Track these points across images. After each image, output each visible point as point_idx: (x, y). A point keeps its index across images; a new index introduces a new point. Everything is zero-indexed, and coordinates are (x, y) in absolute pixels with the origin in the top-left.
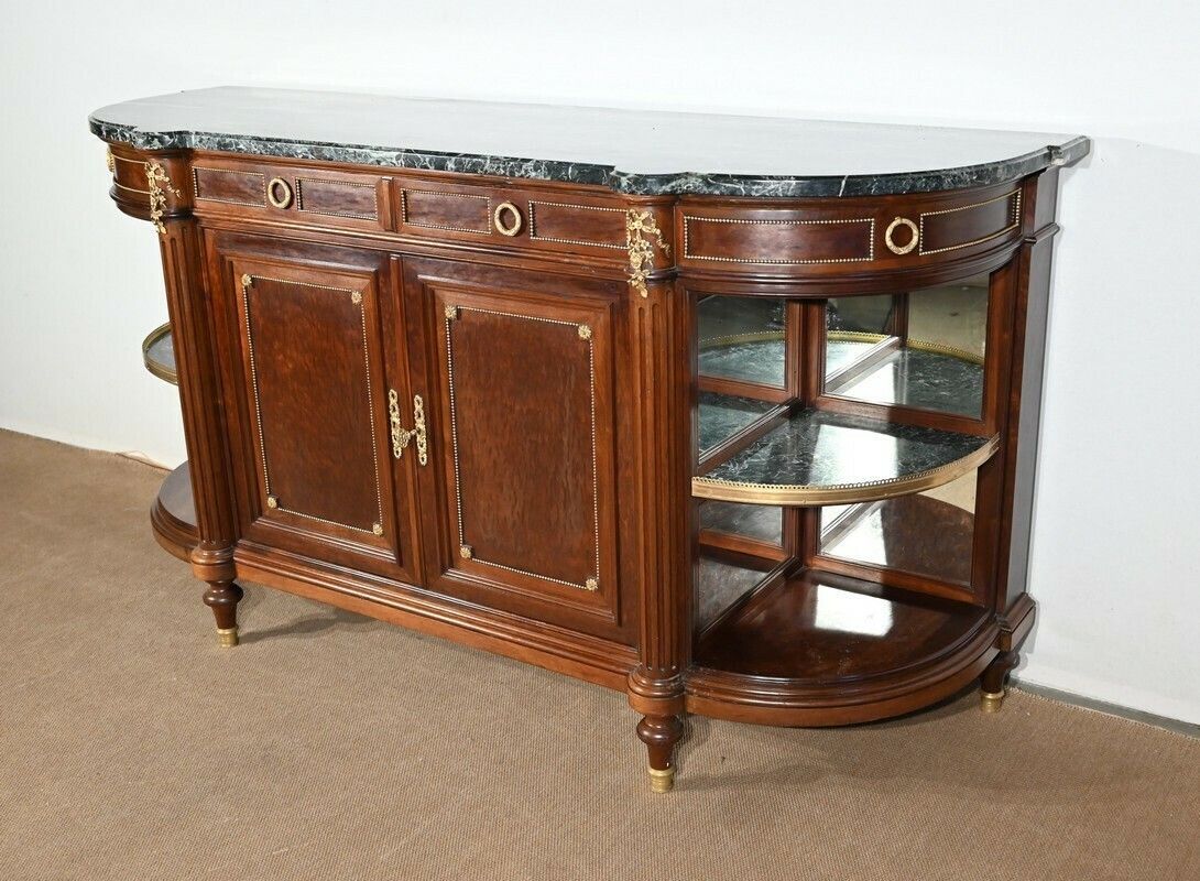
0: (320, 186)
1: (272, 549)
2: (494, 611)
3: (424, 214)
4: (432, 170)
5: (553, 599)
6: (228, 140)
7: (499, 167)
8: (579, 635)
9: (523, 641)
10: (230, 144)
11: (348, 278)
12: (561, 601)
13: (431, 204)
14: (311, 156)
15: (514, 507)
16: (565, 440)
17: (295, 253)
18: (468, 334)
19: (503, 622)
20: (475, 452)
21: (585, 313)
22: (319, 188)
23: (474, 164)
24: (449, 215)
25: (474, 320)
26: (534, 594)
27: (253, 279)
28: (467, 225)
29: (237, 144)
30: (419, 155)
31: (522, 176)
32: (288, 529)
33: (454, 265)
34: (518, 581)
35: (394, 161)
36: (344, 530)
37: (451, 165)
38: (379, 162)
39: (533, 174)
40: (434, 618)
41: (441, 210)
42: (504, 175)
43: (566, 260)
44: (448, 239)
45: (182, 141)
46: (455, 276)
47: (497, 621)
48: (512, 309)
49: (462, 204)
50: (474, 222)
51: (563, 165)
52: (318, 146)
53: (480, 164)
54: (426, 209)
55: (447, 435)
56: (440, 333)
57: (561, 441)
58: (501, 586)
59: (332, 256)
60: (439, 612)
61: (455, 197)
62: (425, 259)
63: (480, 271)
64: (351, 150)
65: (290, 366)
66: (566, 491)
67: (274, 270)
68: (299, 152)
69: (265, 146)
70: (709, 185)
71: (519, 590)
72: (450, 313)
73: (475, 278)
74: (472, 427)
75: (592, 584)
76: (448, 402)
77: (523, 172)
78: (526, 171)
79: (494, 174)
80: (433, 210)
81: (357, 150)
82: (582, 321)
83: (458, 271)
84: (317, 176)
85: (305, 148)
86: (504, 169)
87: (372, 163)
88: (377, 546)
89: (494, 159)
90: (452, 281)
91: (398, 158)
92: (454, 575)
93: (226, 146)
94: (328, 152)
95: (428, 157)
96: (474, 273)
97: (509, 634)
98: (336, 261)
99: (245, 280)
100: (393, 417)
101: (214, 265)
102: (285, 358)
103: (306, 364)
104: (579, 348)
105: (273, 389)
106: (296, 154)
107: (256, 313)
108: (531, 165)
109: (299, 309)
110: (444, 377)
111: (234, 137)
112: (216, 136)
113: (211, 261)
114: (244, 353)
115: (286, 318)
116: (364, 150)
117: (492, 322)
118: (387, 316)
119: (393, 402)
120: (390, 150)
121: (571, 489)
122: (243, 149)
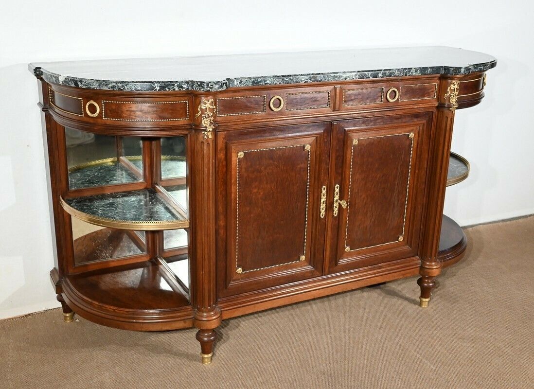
0: (298, 96)
1: (240, 295)
2: (361, 269)
3: (352, 100)
4: (371, 79)
5: (386, 252)
6: (259, 80)
7: (401, 73)
8: (395, 262)
9: (378, 274)
10: (261, 81)
11: (304, 139)
12: (389, 251)
13: (355, 95)
14: (309, 81)
15: (371, 220)
16: (396, 183)
17: (278, 133)
18: (361, 150)
19: (366, 272)
20: (357, 201)
21: (412, 128)
22: (297, 97)
23: (391, 73)
24: (363, 98)
25: (363, 143)
26: (379, 253)
27: (244, 154)
28: (371, 101)
29: (265, 81)
30: (366, 73)
31: (410, 75)
32: (251, 280)
33: (362, 120)
34: (370, 251)
35: (354, 77)
36: (283, 266)
37: (380, 75)
38: (346, 79)
39: (414, 74)
40: (338, 285)
41: (360, 97)
42: (403, 76)
43: (416, 107)
44: (364, 109)
46: (363, 125)
47: (363, 272)
48: (384, 134)
49: (370, 93)
50: (374, 99)
51: (426, 68)
52: (314, 76)
53: (393, 72)
54: (353, 98)
56: (349, 152)
57: (395, 184)
58: (364, 257)
59: (300, 129)
60: (339, 281)
61: (368, 90)
62: (348, 120)
63: (374, 120)
64: (332, 75)
65: (261, 193)
66: (394, 204)
67: (260, 145)
68: (303, 80)
69: (283, 80)
70: (475, 68)
71: (373, 255)
72: (355, 142)
73: (371, 124)
74: (357, 191)
75: (401, 238)
76: (349, 183)
77: (410, 73)
78: (412, 73)
79: (399, 76)
80: (356, 97)
81: (335, 75)
82: (410, 132)
83: (364, 122)
84: (299, 92)
85: (307, 77)
86: (403, 73)
87: (342, 80)
88: (301, 267)
89: (398, 70)
90: (361, 128)
91: (355, 75)
92: (343, 261)
93: (257, 83)
94: (318, 78)
95: (370, 73)
96: (371, 121)
97: (371, 275)
98: (302, 131)
99: (241, 155)
100: (323, 199)
101: (222, 152)
102: (259, 190)
103: (272, 189)
104: (408, 143)
105: (248, 209)
106: (301, 81)
107: (243, 171)
108: (413, 70)
109: (271, 161)
110: (347, 173)
111: (264, 77)
112: (250, 78)
113: (221, 149)
114: (233, 195)
115: (263, 168)
116: (339, 74)
117: (372, 141)
118: (326, 152)
119: (324, 192)
120: (351, 72)
121: (396, 203)
122: (268, 83)
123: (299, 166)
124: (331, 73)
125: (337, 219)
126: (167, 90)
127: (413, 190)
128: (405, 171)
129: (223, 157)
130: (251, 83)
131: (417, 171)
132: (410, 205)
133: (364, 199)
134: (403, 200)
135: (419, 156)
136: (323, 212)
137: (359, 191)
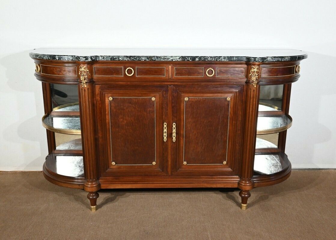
4: (190, 61)
6: (115, 57)
7: (213, 59)
14: (147, 60)
15: (201, 147)
16: (219, 127)
18: (191, 104)
20: (190, 135)
25: (193, 100)
27: (113, 98)
29: (118, 58)
30: (187, 58)
31: (220, 61)
35: (178, 59)
37: (197, 59)
38: (172, 60)
39: (223, 60)
42: (214, 61)
43: (228, 81)
45: (96, 58)
51: (233, 57)
53: (206, 58)
55: (182, 132)
56: (182, 105)
57: (218, 128)
65: (125, 122)
66: (218, 140)
68: (143, 59)
70: (273, 59)
72: (186, 99)
74: (190, 129)
75: (225, 163)
76: (183, 123)
77: (220, 60)
78: (221, 59)
79: (211, 61)
81: (165, 57)
87: (170, 61)
88: (154, 168)
89: (211, 57)
91: (179, 58)
92: (181, 170)
93: (114, 59)
94: (154, 59)
95: (189, 58)
99: (111, 99)
100: (165, 130)
101: (98, 96)
102: (123, 120)
103: (131, 120)
104: (226, 103)
105: (117, 129)
106: (142, 59)
107: (113, 108)
108: (222, 58)
109: (130, 105)
110: (182, 117)
111: (118, 56)
112: (110, 56)
113: (97, 95)
114: (107, 121)
115: (125, 108)
116: (167, 57)
117: (199, 100)
118: (165, 103)
119: (165, 126)
120: (176, 57)
121: (220, 140)
122: (120, 60)
123: (149, 109)
124: (162, 56)
125: (176, 144)
126: (62, 60)
127: (232, 134)
128: (225, 121)
129: (99, 99)
130: (110, 59)
131: (234, 122)
132: (230, 142)
133: (195, 134)
134: (225, 138)
135: (235, 112)
136: (165, 139)
137: (192, 129)
